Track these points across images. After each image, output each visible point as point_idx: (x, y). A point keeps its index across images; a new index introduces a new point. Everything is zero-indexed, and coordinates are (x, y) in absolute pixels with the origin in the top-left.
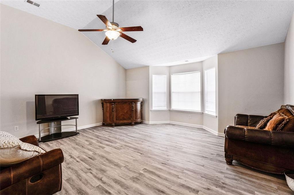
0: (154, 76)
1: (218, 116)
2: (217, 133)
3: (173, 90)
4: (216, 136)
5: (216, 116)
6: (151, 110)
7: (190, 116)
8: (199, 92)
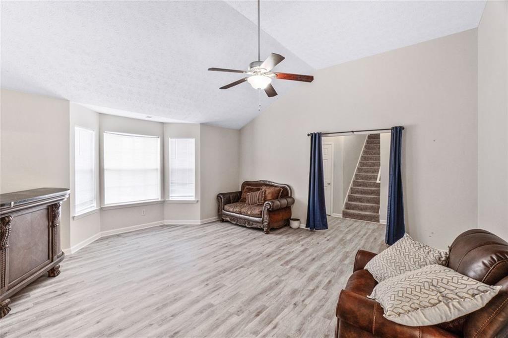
0: (77, 129)
1: (200, 200)
2: (200, 221)
3: (107, 165)
4: (199, 225)
5: (197, 201)
6: (73, 217)
7: (144, 210)
8: (157, 169)
